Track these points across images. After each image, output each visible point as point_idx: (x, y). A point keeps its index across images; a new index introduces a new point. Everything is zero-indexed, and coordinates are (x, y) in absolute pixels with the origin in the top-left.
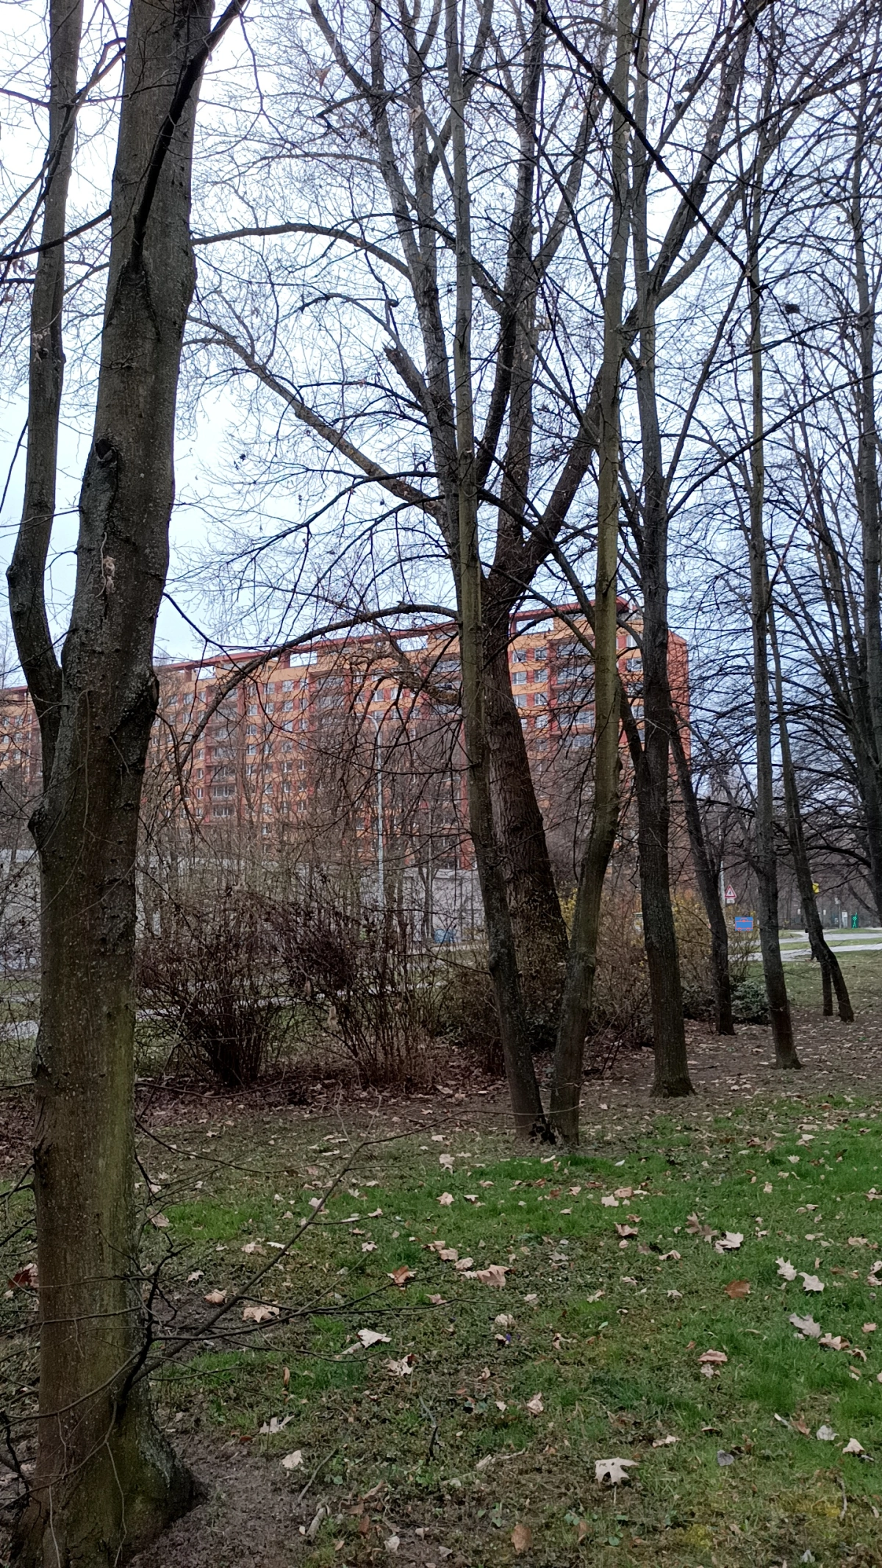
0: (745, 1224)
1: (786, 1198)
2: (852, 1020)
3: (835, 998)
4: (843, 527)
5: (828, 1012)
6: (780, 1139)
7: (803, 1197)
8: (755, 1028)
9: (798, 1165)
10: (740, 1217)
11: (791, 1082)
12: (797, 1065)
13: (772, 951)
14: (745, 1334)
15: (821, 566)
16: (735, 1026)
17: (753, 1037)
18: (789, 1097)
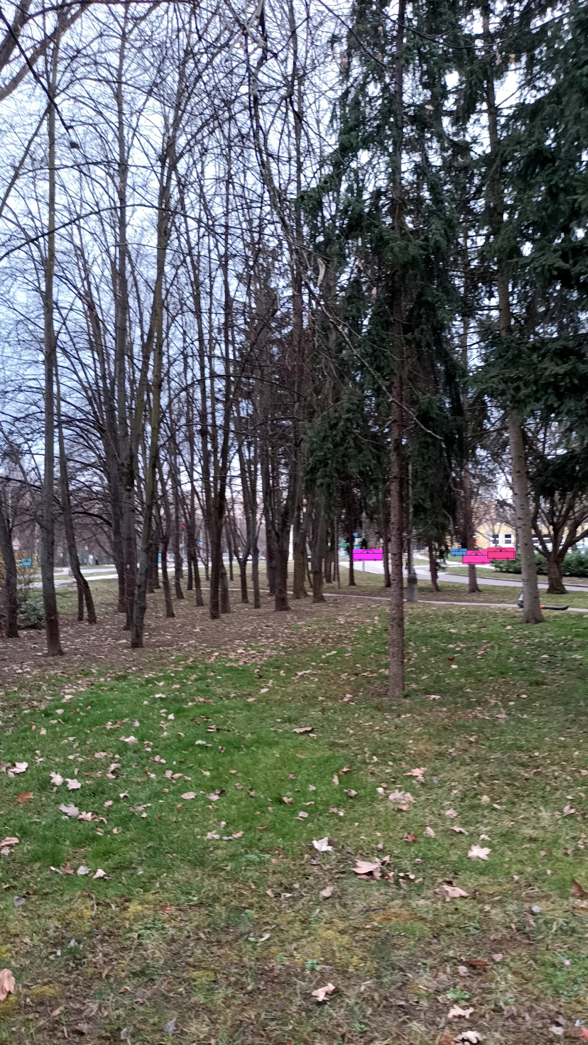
0: (28, 756)
1: (55, 736)
2: (96, 622)
3: (85, 609)
4: (102, 302)
5: (80, 618)
6: (51, 700)
7: (66, 734)
8: (33, 632)
9: (63, 715)
10: (24, 753)
11: (56, 664)
12: (61, 653)
13: (48, 580)
14: (31, 824)
15: (88, 326)
16: (19, 632)
17: (31, 638)
18: (56, 674)
